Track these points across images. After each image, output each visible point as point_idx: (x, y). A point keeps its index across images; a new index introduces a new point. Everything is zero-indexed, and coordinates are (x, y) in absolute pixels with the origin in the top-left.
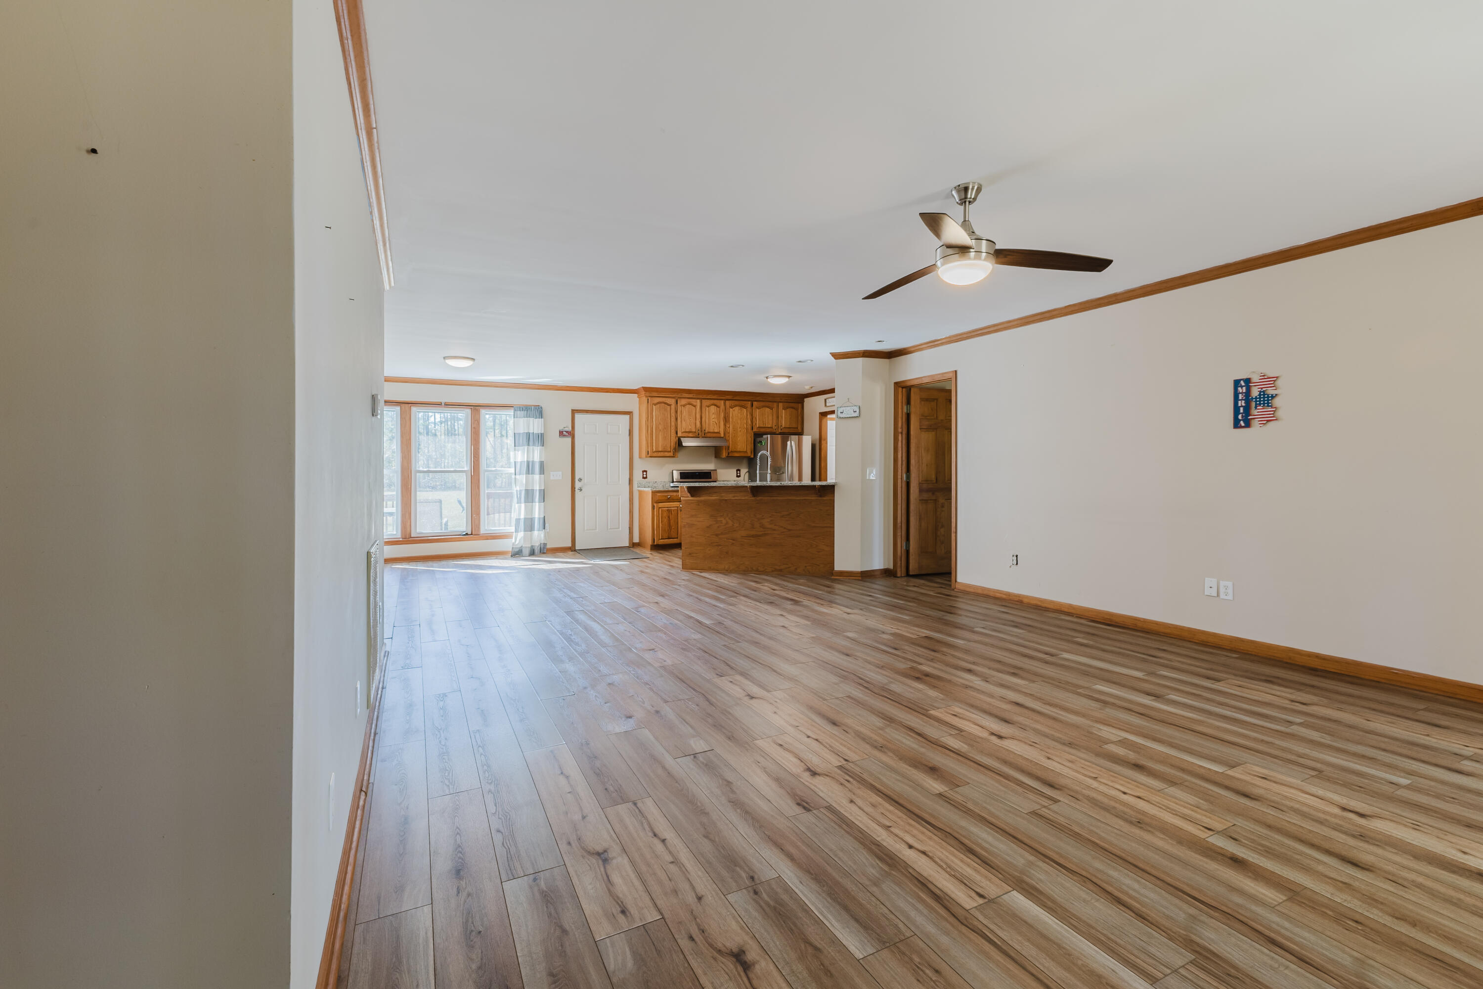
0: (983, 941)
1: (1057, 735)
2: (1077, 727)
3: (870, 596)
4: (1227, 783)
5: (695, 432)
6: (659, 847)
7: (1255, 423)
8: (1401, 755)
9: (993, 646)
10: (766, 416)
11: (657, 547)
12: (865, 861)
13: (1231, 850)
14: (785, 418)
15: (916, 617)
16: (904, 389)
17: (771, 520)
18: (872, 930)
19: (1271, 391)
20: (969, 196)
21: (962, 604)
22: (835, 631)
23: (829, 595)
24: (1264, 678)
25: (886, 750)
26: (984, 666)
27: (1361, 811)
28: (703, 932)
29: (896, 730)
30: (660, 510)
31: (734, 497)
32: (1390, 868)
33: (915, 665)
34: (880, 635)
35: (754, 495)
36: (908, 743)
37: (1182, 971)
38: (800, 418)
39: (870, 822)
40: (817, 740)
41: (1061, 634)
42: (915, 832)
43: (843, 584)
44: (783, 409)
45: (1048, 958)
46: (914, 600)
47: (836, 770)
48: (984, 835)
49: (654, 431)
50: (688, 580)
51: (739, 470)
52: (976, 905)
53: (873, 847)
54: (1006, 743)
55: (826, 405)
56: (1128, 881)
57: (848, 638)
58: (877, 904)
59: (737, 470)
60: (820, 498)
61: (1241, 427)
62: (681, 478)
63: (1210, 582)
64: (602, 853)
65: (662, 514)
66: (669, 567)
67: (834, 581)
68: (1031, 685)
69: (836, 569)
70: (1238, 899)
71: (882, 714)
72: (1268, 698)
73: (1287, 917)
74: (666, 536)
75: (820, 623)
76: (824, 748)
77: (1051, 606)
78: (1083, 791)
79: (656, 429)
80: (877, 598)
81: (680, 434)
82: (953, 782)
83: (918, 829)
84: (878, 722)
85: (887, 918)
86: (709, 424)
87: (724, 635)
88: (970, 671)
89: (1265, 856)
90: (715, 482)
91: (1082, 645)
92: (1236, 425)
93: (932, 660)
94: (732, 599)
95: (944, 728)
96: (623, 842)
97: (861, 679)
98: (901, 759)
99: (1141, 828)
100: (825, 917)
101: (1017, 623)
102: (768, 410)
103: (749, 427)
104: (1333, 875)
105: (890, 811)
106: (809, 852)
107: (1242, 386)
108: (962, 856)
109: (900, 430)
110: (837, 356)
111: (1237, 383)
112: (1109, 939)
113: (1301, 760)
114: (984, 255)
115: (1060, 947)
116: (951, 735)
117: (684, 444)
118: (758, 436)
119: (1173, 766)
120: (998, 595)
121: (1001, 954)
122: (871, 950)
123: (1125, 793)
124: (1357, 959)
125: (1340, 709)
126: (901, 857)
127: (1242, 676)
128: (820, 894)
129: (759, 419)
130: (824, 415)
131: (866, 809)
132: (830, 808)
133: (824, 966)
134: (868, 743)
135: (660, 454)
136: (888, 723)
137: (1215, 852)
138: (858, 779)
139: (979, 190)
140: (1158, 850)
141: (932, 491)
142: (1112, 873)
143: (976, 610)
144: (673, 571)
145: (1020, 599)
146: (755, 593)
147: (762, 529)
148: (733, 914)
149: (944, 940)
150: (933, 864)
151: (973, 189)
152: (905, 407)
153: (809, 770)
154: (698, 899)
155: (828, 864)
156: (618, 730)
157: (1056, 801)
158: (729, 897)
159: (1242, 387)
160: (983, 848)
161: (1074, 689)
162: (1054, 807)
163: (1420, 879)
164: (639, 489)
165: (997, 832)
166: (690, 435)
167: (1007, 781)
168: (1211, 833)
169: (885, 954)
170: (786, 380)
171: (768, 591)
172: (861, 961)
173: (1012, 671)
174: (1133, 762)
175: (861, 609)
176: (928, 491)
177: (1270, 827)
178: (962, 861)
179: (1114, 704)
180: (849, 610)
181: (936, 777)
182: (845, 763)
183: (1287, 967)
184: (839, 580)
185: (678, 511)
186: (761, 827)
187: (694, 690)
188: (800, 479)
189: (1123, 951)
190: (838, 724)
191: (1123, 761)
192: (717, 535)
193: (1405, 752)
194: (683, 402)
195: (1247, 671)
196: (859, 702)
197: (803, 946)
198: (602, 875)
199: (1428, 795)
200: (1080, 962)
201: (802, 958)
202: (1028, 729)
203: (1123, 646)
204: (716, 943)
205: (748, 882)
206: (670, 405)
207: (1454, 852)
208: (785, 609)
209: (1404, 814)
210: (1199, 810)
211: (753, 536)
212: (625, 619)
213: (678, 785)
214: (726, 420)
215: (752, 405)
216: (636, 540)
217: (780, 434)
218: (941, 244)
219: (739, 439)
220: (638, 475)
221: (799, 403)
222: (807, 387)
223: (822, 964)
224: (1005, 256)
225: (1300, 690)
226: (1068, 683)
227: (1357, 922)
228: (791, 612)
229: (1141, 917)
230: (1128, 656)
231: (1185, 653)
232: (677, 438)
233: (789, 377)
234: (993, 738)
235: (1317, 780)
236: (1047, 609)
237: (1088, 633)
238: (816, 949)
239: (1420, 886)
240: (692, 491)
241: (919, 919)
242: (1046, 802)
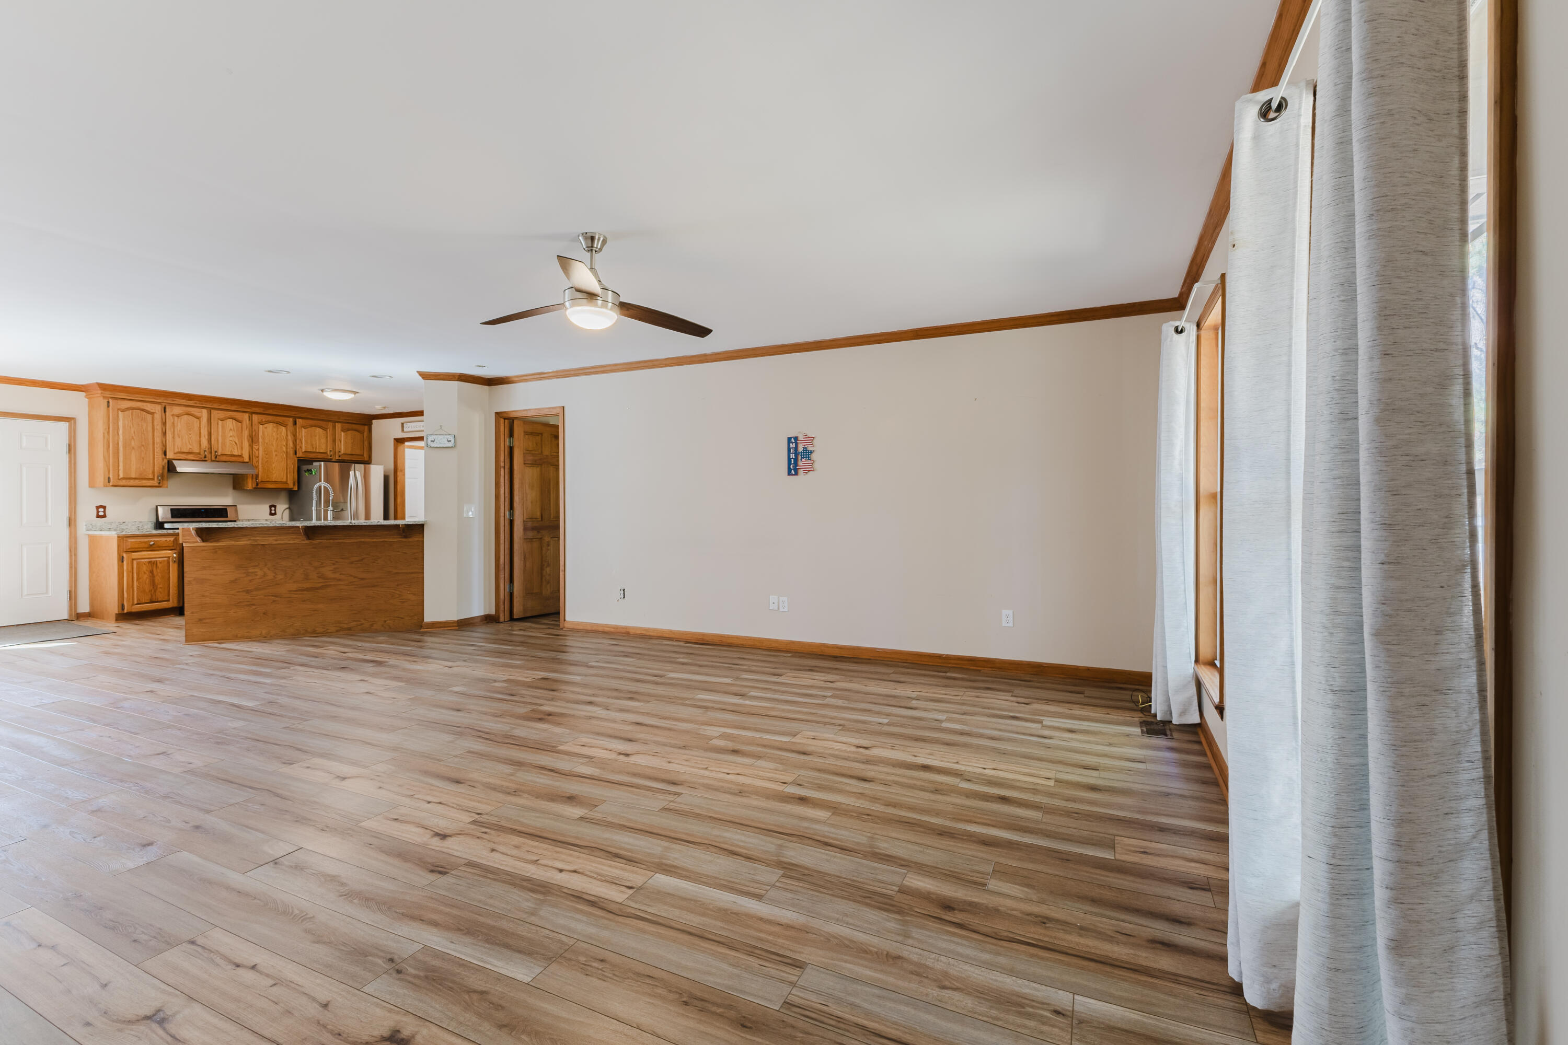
0: (638, 921)
1: (673, 742)
2: (687, 732)
3: (472, 645)
4: (793, 748)
5: (199, 454)
6: (248, 976)
7: (801, 472)
8: (884, 705)
9: (608, 677)
10: (317, 438)
11: (125, 616)
12: (518, 898)
13: (798, 793)
14: (345, 442)
15: (528, 660)
16: (506, 421)
17: (335, 568)
18: (537, 953)
19: (810, 448)
20: (595, 246)
21: (571, 641)
22: (437, 688)
23: (422, 650)
24: (808, 668)
25: (520, 794)
26: (603, 696)
27: (866, 746)
28: (340, 1035)
29: (527, 772)
30: (135, 562)
31: (276, 540)
32: (882, 776)
33: (535, 707)
34: (492, 684)
35: (309, 538)
36: (541, 781)
37: (777, 884)
38: (366, 443)
39: (517, 862)
40: (440, 803)
41: (665, 657)
42: (563, 857)
43: (435, 637)
44: (343, 430)
45: (688, 913)
46: (522, 643)
47: (470, 826)
48: (626, 839)
49: (121, 449)
50: (200, 656)
51: (275, 507)
52: (626, 896)
53: (525, 884)
54: (633, 759)
55: (403, 430)
56: (737, 837)
57: (456, 692)
58: (537, 931)
59: (271, 507)
60: (404, 540)
61: (792, 475)
62: (172, 517)
63: (773, 599)
64: (154, 1015)
65: (138, 568)
66: (160, 642)
67: (423, 634)
68: (648, 705)
69: (425, 621)
70: (805, 824)
71: (510, 760)
72: (810, 682)
73: (833, 826)
74: (147, 598)
75: (414, 681)
76: (451, 809)
77: (654, 634)
78: (699, 780)
79: (125, 447)
80: (481, 646)
81: (170, 455)
82: (592, 804)
83: (565, 853)
84: (507, 769)
85: (549, 938)
86: (224, 444)
87: (282, 716)
88: (591, 703)
89: (817, 791)
90: (235, 521)
91: (683, 664)
92: (789, 474)
93: (552, 699)
94: (283, 670)
95: (576, 759)
96: (186, 991)
97: (480, 731)
98: (537, 798)
99: (742, 796)
100: (485, 962)
101: (627, 652)
102: (319, 430)
103: (291, 452)
104: (855, 790)
105: (535, 847)
106: (454, 912)
107: (792, 441)
108: (609, 862)
109: (502, 464)
110: (425, 376)
111: (789, 439)
112: (730, 882)
113: (833, 721)
114: (610, 304)
115: (696, 901)
116: (583, 764)
117: (179, 469)
118: (304, 463)
119: (758, 745)
120: (607, 629)
121: (653, 925)
122: (538, 970)
123: (728, 774)
124: (869, 837)
125: (851, 682)
126: (554, 882)
127: (795, 669)
128: (476, 945)
129: (306, 442)
130: (399, 441)
131: (509, 853)
132: (470, 864)
133: (493, 1004)
134: (499, 792)
135: (132, 482)
136: (518, 768)
137: (789, 797)
138: (496, 828)
139: (604, 242)
140: (754, 808)
141: (537, 529)
142: (727, 835)
143: (587, 646)
144: (169, 646)
145: (628, 630)
146: (317, 659)
147: (321, 580)
148: (375, 1002)
149: (605, 934)
150: (585, 877)
151: (599, 239)
152: (508, 440)
153: (437, 834)
154: (323, 1007)
155: (479, 915)
156: (131, 865)
157: (679, 794)
158: (365, 989)
159: (792, 443)
160: (626, 850)
161: (681, 702)
162: (679, 799)
163: (896, 779)
164: (90, 533)
165: (636, 833)
166: (191, 457)
167: (638, 790)
168: (786, 785)
169: (554, 967)
170: (351, 396)
171: (336, 655)
172: (531, 983)
173: (629, 696)
174: (731, 749)
175: (465, 661)
176: (533, 529)
177: (819, 770)
178: (610, 866)
179: (713, 708)
180: (450, 664)
181: (575, 804)
182: (477, 816)
183: (835, 857)
184: (429, 632)
185: (169, 563)
186: (389, 908)
187: (251, 788)
188: (367, 517)
189: (739, 886)
190: (462, 781)
191: (724, 750)
192: (248, 592)
193: (885, 702)
194: (177, 410)
195: (798, 665)
196: (482, 755)
197: (467, 997)
198: (162, 1038)
199: (897, 726)
200: (711, 906)
201: (467, 1007)
202: (648, 742)
203: (714, 660)
204: (360, 1039)
205: (387, 966)
206: (152, 413)
207: (911, 757)
208: (365, 673)
209: (887, 741)
210: (778, 772)
211: (307, 589)
212: (94, 721)
213: (258, 901)
214: (253, 439)
215: (295, 423)
216: (84, 606)
217: (337, 461)
218: (571, 286)
219: (274, 465)
220: (86, 513)
221: (365, 425)
222: (378, 407)
223: (491, 1003)
224: (628, 309)
225: (829, 673)
226: (676, 698)
227: (868, 815)
228: (374, 675)
229: (748, 858)
230: (719, 667)
231: (757, 658)
232: (166, 461)
233: (355, 393)
234: (621, 757)
235: (843, 732)
236: (651, 637)
237: (687, 653)
238: (482, 993)
239: (896, 783)
240: (203, 534)
241: (580, 927)
242: (671, 798)
